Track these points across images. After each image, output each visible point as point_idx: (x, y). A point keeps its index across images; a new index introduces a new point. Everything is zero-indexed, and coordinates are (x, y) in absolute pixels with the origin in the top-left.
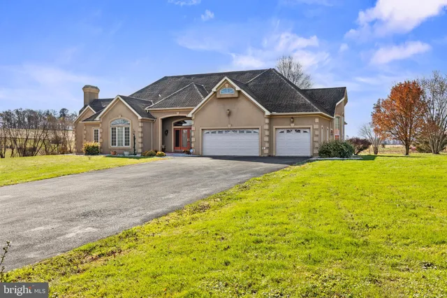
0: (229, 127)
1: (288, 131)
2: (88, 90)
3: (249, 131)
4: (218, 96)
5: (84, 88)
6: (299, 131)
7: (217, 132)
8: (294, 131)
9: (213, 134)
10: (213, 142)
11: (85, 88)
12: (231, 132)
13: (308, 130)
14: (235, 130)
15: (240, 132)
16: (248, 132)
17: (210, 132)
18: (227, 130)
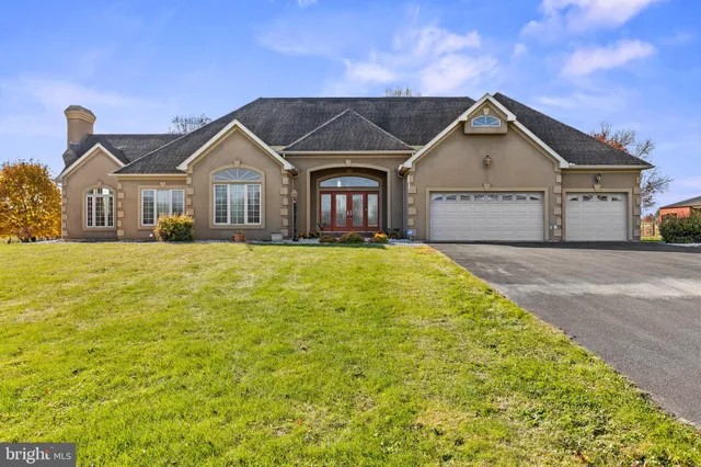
0: (487, 188)
1: (586, 198)
2: (76, 115)
3: (519, 195)
4: (467, 130)
5: (68, 111)
6: (604, 198)
7: (458, 198)
8: (595, 197)
9: (450, 201)
10: (448, 216)
11: (70, 110)
12: (487, 198)
13: (619, 197)
14: (493, 194)
15: (504, 198)
16: (519, 198)
17: (445, 197)
18: (479, 194)
